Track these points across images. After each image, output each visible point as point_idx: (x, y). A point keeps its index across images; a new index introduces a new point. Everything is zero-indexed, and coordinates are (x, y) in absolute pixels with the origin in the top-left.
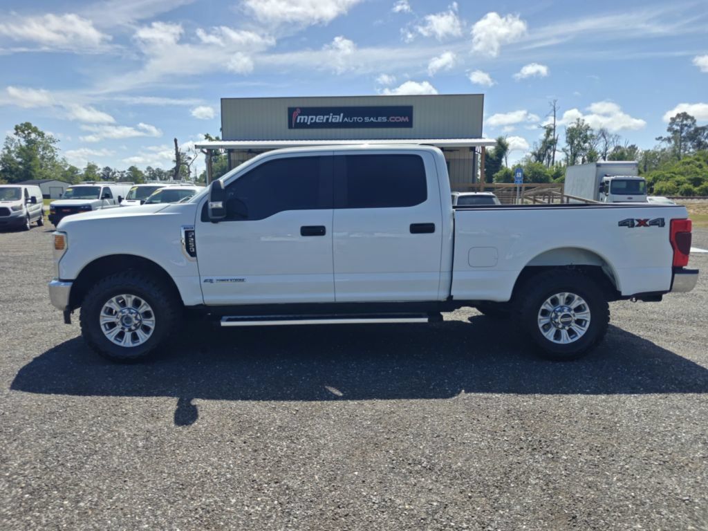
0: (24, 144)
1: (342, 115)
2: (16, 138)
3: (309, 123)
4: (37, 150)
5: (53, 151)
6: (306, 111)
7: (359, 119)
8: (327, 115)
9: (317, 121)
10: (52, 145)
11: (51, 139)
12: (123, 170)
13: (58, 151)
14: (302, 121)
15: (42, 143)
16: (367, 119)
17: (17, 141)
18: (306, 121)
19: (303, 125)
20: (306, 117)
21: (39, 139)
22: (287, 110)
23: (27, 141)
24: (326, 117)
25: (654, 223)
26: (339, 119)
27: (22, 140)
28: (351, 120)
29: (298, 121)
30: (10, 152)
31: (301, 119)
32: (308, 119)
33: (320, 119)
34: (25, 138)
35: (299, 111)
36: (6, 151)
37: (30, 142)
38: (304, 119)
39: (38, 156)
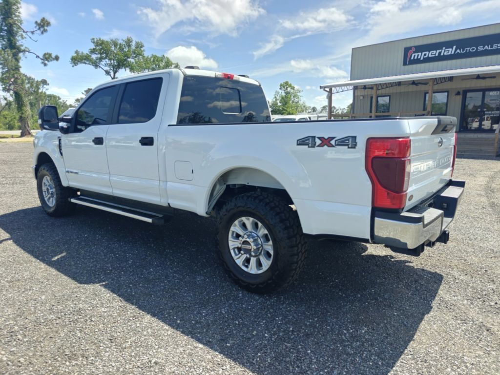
0: (284, 94)
1: (454, 47)
2: (280, 91)
3: (422, 59)
4: (290, 98)
5: (298, 97)
6: (420, 49)
7: (472, 49)
8: (439, 49)
9: (430, 56)
10: (298, 94)
11: (298, 90)
12: (343, 108)
13: (302, 98)
14: (416, 58)
15: (293, 93)
16: (480, 48)
17: (280, 93)
18: (419, 57)
19: (417, 61)
20: (420, 54)
21: (292, 91)
22: (403, 50)
23: (285, 93)
24: (438, 51)
25: (342, 142)
26: (451, 51)
27: (283, 92)
28: (463, 50)
29: (412, 58)
30: (276, 100)
31: (415, 56)
32: (421, 56)
33: (434, 53)
34: (284, 91)
35: (414, 49)
36: (274, 100)
37: (287, 93)
38: (418, 55)
39: (291, 102)
